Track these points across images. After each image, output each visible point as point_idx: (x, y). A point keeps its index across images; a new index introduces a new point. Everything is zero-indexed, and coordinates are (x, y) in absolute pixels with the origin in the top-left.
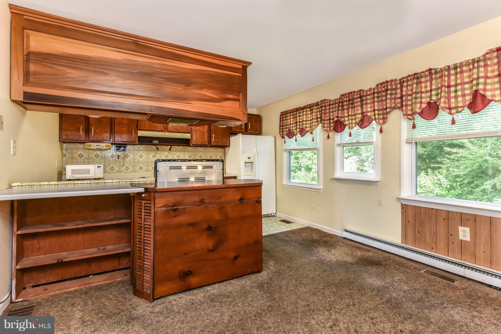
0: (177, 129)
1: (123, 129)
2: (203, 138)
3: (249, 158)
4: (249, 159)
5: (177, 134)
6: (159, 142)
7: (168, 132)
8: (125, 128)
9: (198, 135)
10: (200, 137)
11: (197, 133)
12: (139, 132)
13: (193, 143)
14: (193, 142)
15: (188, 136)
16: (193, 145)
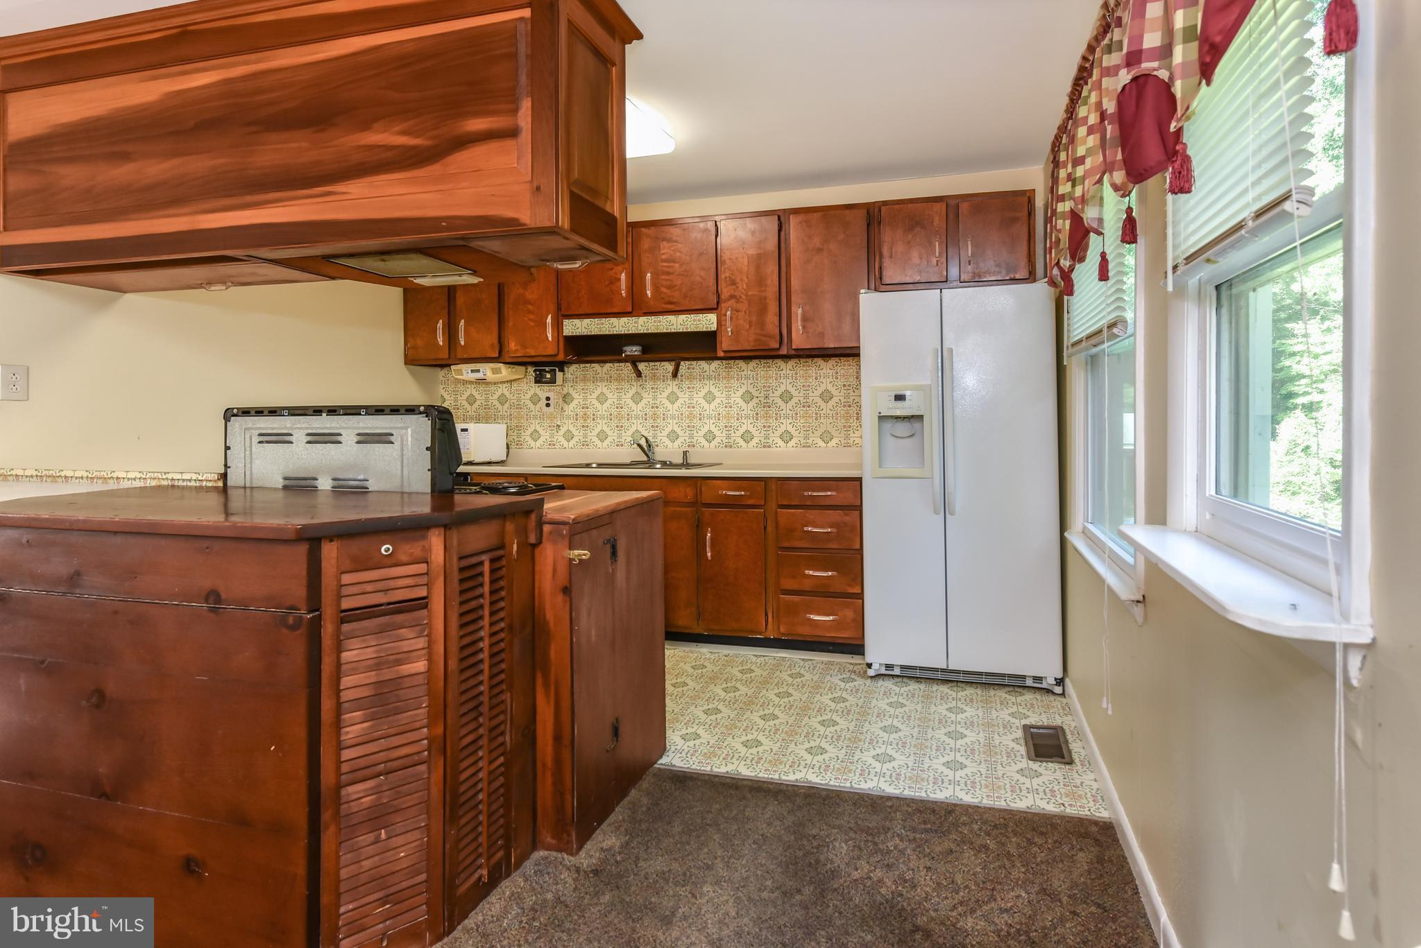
0: (671, 300)
1: (526, 319)
2: (762, 324)
3: (900, 398)
4: (900, 404)
5: (672, 318)
6: (644, 351)
7: (646, 314)
8: (531, 317)
9: (741, 315)
10: (750, 322)
11: (739, 306)
12: (566, 322)
13: (725, 348)
14: (725, 344)
15: (707, 322)
16: (729, 355)
